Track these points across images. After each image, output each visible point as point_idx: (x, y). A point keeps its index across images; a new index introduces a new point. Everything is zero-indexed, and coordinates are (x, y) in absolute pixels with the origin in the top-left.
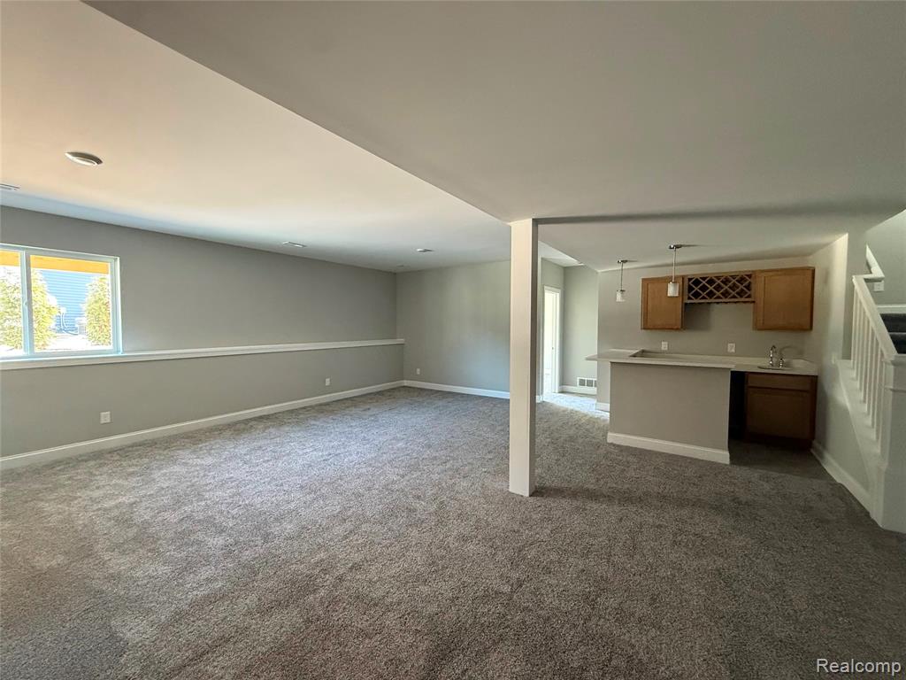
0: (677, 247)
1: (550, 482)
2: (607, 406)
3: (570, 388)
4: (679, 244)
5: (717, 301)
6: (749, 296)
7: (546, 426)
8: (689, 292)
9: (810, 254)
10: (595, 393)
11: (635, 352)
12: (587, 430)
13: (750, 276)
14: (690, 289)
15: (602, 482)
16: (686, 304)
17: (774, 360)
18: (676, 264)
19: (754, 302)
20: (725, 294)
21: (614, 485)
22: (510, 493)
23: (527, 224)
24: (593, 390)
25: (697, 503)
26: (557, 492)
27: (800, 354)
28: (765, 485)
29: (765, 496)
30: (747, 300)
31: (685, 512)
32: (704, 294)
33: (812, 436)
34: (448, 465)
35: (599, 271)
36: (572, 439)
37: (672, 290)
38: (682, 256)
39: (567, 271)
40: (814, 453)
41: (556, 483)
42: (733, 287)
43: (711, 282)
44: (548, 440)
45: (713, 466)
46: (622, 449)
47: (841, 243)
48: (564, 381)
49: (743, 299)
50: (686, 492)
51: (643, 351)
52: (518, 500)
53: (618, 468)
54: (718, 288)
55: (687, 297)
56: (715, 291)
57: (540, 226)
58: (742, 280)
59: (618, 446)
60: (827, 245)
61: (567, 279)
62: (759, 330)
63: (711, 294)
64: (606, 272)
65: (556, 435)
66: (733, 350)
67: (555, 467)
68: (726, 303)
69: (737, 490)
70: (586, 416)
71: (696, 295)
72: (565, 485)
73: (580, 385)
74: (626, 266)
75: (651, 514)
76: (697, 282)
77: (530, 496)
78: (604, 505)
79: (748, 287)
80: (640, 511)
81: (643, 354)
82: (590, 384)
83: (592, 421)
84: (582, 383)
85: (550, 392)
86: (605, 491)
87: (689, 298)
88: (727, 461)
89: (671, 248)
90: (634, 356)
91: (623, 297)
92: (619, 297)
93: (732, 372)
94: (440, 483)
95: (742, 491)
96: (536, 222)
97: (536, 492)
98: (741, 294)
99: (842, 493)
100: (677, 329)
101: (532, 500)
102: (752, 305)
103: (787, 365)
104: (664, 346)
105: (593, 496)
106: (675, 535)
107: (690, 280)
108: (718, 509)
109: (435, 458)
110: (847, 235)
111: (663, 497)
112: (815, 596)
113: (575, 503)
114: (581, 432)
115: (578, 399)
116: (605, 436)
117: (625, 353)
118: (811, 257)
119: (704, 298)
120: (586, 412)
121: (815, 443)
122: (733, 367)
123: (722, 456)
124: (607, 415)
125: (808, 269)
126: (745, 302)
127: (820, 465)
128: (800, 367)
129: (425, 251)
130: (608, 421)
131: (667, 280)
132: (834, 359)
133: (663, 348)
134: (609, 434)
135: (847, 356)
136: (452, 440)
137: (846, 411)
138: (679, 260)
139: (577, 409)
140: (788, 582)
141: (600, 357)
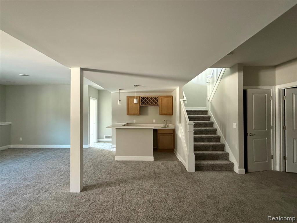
0: (137, 86)
1: (91, 183)
2: (115, 146)
3: (101, 140)
4: (138, 85)
5: (149, 105)
6: (158, 104)
7: (90, 157)
8: (141, 102)
9: (171, 92)
10: (111, 141)
11: (125, 124)
12: (107, 157)
13: (158, 98)
14: (142, 101)
15: (112, 178)
16: (140, 106)
17: (165, 124)
18: (137, 92)
19: (159, 106)
20: (152, 103)
21: (117, 178)
22: (70, 193)
23: (78, 70)
24: (110, 140)
25: (144, 177)
26: (94, 186)
27: (171, 122)
28: (163, 165)
29: (162, 170)
30: (157, 105)
31: (140, 182)
32: (150, 103)
33: (174, 147)
34: (36, 188)
35: (112, 92)
36: (101, 162)
37: (135, 101)
38: (139, 89)
39: (99, 91)
40: (175, 152)
41: (93, 183)
42: (154, 101)
43: (147, 99)
44: (91, 164)
45: (149, 163)
46: (120, 162)
47: (178, 89)
48: (99, 137)
49: (156, 105)
50: (141, 174)
51: (128, 123)
52: (75, 195)
53: (118, 170)
54: (150, 101)
55: (141, 104)
56: (153, 102)
57: (84, 72)
58: (156, 99)
59: (119, 161)
60: (175, 89)
61: (99, 94)
62: (161, 115)
63: (148, 103)
64: (114, 92)
65: (94, 161)
66: (154, 122)
67: (93, 176)
68: (152, 106)
69: (155, 169)
70: (107, 150)
71: (143, 103)
72: (97, 183)
73: (106, 138)
74: (121, 91)
75: (129, 186)
76: (143, 99)
77: (81, 192)
78: (112, 187)
79: (157, 101)
80: (126, 185)
81: (128, 124)
82: (109, 137)
83: (110, 152)
84: (106, 137)
85: (93, 143)
86: (113, 181)
87: (142, 104)
88: (153, 160)
89: (135, 86)
90: (124, 125)
91: (120, 102)
92: (118, 102)
93: (154, 129)
94: (30, 198)
95: (157, 169)
96: (82, 69)
97: (84, 189)
98: (156, 103)
99: (180, 163)
100: (138, 115)
101: (81, 194)
102: (158, 107)
103: (168, 126)
104: (134, 121)
105: (108, 184)
106: (136, 192)
107: (142, 98)
108: (150, 178)
109: (28, 185)
110: (179, 87)
111: (133, 178)
112: (174, 199)
113: (101, 189)
114: (105, 158)
115: (105, 144)
116: (114, 158)
117: (121, 124)
118: (172, 93)
119: (146, 104)
120: (107, 149)
121: (175, 149)
122: (154, 128)
123: (151, 158)
124: (115, 149)
125: (171, 96)
126: (157, 106)
127: (176, 156)
128: (171, 126)
129: (25, 75)
130: (115, 152)
131: (134, 97)
132: (178, 124)
133: (134, 122)
134: (116, 157)
135: (180, 123)
136: (40, 173)
137: (180, 139)
138: (138, 90)
139: (104, 148)
140: (167, 197)
141: (113, 126)
